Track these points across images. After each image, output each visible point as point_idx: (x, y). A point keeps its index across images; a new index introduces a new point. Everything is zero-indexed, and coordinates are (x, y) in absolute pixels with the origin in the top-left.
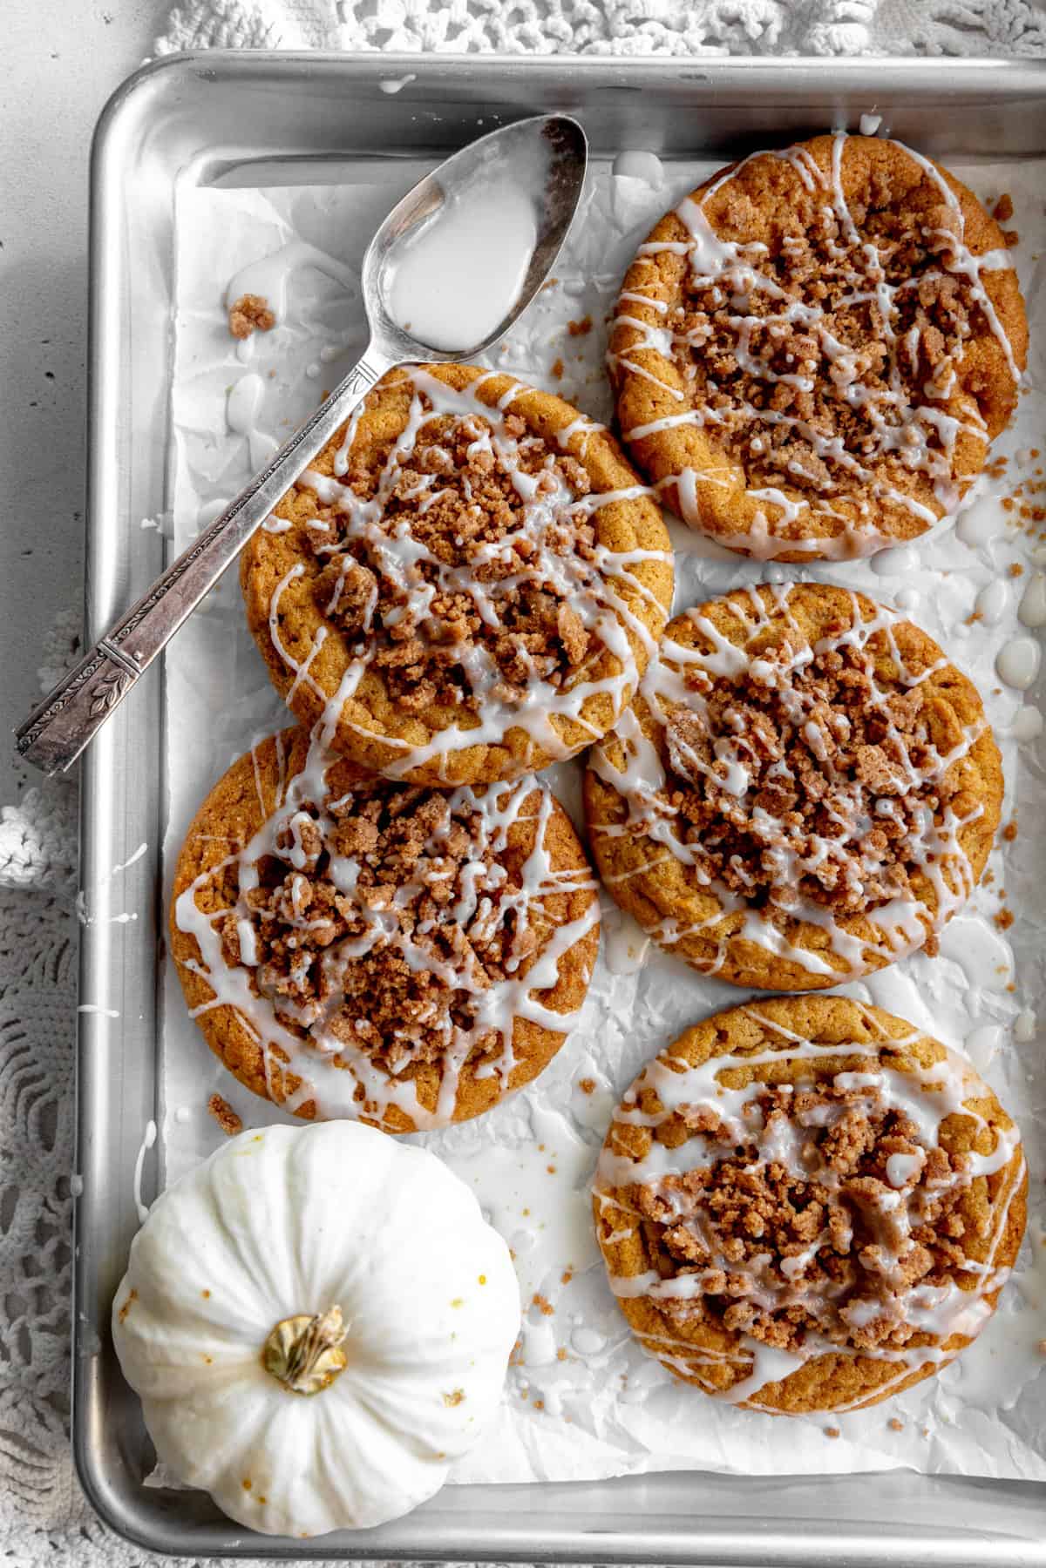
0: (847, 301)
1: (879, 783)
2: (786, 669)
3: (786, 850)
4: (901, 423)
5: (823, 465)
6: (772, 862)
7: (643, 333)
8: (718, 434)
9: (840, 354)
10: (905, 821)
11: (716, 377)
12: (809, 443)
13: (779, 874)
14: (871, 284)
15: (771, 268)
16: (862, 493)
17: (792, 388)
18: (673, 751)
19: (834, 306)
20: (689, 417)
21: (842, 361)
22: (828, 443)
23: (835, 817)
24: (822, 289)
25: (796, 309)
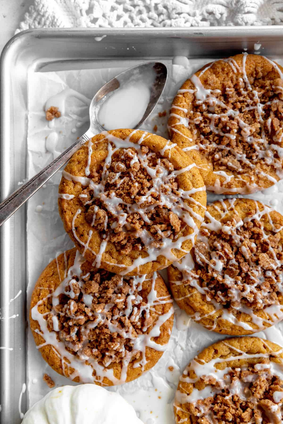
0: (247, 109)
1: (267, 266)
2: (234, 228)
3: (236, 289)
4: (265, 149)
5: (239, 163)
6: (231, 293)
7: (179, 119)
8: (204, 153)
9: (245, 127)
10: (276, 278)
11: (203, 134)
12: (234, 156)
13: (234, 297)
14: (255, 104)
15: (222, 98)
16: (252, 173)
17: (228, 138)
18: (197, 256)
19: (243, 111)
20: (194, 147)
21: (245, 129)
22: (241, 156)
23: (252, 278)
24: (239, 105)
25: (230, 112)
